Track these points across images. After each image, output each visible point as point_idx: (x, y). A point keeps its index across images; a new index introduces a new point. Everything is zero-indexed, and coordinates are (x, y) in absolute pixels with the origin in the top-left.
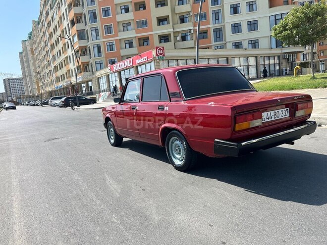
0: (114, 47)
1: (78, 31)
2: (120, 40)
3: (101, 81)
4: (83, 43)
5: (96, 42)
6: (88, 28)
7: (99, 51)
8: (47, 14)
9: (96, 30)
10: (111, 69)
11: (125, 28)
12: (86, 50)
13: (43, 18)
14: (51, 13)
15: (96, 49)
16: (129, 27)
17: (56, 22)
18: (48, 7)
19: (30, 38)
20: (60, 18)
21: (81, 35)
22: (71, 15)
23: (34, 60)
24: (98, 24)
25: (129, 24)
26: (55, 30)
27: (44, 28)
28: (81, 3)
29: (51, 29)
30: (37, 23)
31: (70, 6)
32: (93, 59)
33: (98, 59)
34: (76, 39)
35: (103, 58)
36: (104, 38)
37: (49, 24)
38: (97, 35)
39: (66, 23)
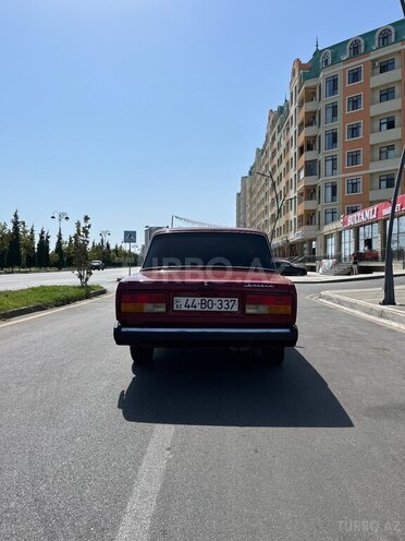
0: (360, 187)
1: (306, 162)
2: (372, 174)
3: (329, 241)
4: (312, 181)
5: (331, 179)
6: (321, 158)
7: (334, 193)
8: (274, 138)
9: (334, 160)
10: (344, 223)
11: (384, 155)
12: (315, 191)
13: (269, 145)
14: (277, 138)
15: (329, 190)
16: (391, 153)
17: (282, 151)
18: (276, 129)
19: (250, 173)
20: (288, 144)
21: (311, 169)
22: (301, 140)
23: (252, 204)
24: (338, 151)
25: (391, 147)
26: (280, 161)
27: (268, 160)
28: (317, 120)
29: (276, 159)
30: (260, 152)
31: (301, 126)
32: (321, 206)
33: (331, 206)
34: (302, 174)
35: (338, 205)
36: (345, 171)
37: (274, 154)
38: (334, 168)
39: (293, 151)
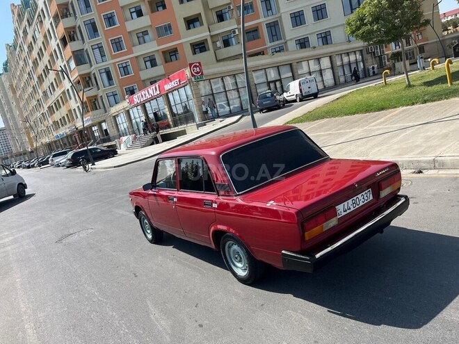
0: (130, 68)
1: (73, 52)
2: (136, 57)
3: (119, 120)
4: (85, 69)
5: (103, 65)
6: (87, 46)
7: (110, 78)
8: (25, 32)
9: (100, 48)
10: (131, 102)
11: (141, 39)
12: (90, 78)
13: (20, 40)
14: (30, 32)
15: (104, 76)
16: (146, 37)
17: (39, 44)
18: (25, 22)
19: (6, 70)
20: (45, 36)
21: (80, 58)
22: (61, 31)
23: (18, 101)
24: (101, 39)
25: (145, 33)
26: (41, 54)
27: (25, 54)
28: (71, 11)
29: (35, 54)
30: (12, 48)
31: (56, 18)
32: (102, 91)
33: (110, 90)
34: (73, 64)
35: (116, 88)
36: (113, 57)
37: (31, 48)
38: (103, 55)
39: (54, 43)
